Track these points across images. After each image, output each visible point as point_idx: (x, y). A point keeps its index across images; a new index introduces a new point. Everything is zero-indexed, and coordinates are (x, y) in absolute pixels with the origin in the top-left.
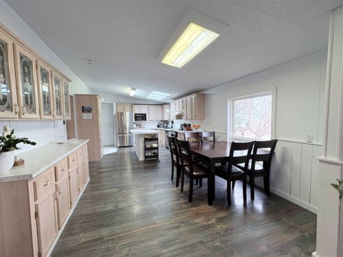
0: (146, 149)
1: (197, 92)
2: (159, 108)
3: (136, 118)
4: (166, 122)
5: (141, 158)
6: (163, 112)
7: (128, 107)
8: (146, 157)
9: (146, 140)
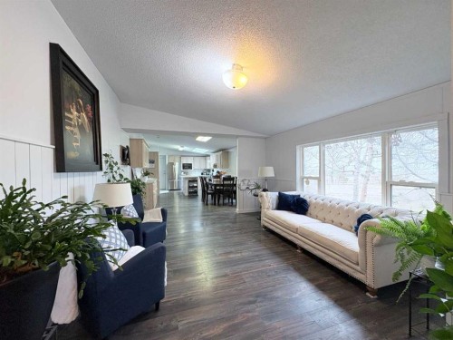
0: (189, 187)
1: (222, 150)
2: (202, 159)
3: (184, 167)
4: (209, 170)
5: (187, 194)
6: (206, 163)
7: (177, 159)
8: (189, 193)
9: (190, 181)
